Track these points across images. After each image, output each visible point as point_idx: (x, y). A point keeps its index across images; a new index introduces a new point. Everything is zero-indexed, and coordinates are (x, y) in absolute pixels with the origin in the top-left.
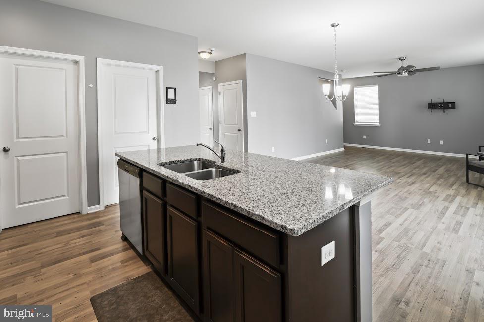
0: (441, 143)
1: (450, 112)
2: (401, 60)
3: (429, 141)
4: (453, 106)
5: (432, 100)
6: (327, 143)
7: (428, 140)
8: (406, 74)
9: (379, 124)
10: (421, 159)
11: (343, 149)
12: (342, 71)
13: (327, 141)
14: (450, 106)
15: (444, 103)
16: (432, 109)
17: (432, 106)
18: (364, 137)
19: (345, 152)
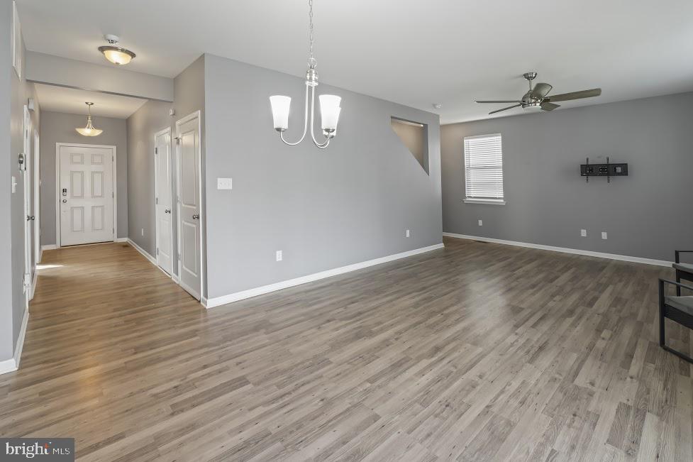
0: (604, 235)
1: (618, 181)
2: (528, 78)
3: (584, 233)
4: (624, 170)
5: (587, 159)
6: (408, 235)
7: (582, 231)
8: (538, 104)
9: (502, 201)
10: (569, 268)
11: (441, 246)
12: (434, 106)
13: (408, 232)
14: (619, 170)
15: (608, 165)
16: (588, 175)
17: (589, 170)
18: (480, 223)
19: (445, 250)
